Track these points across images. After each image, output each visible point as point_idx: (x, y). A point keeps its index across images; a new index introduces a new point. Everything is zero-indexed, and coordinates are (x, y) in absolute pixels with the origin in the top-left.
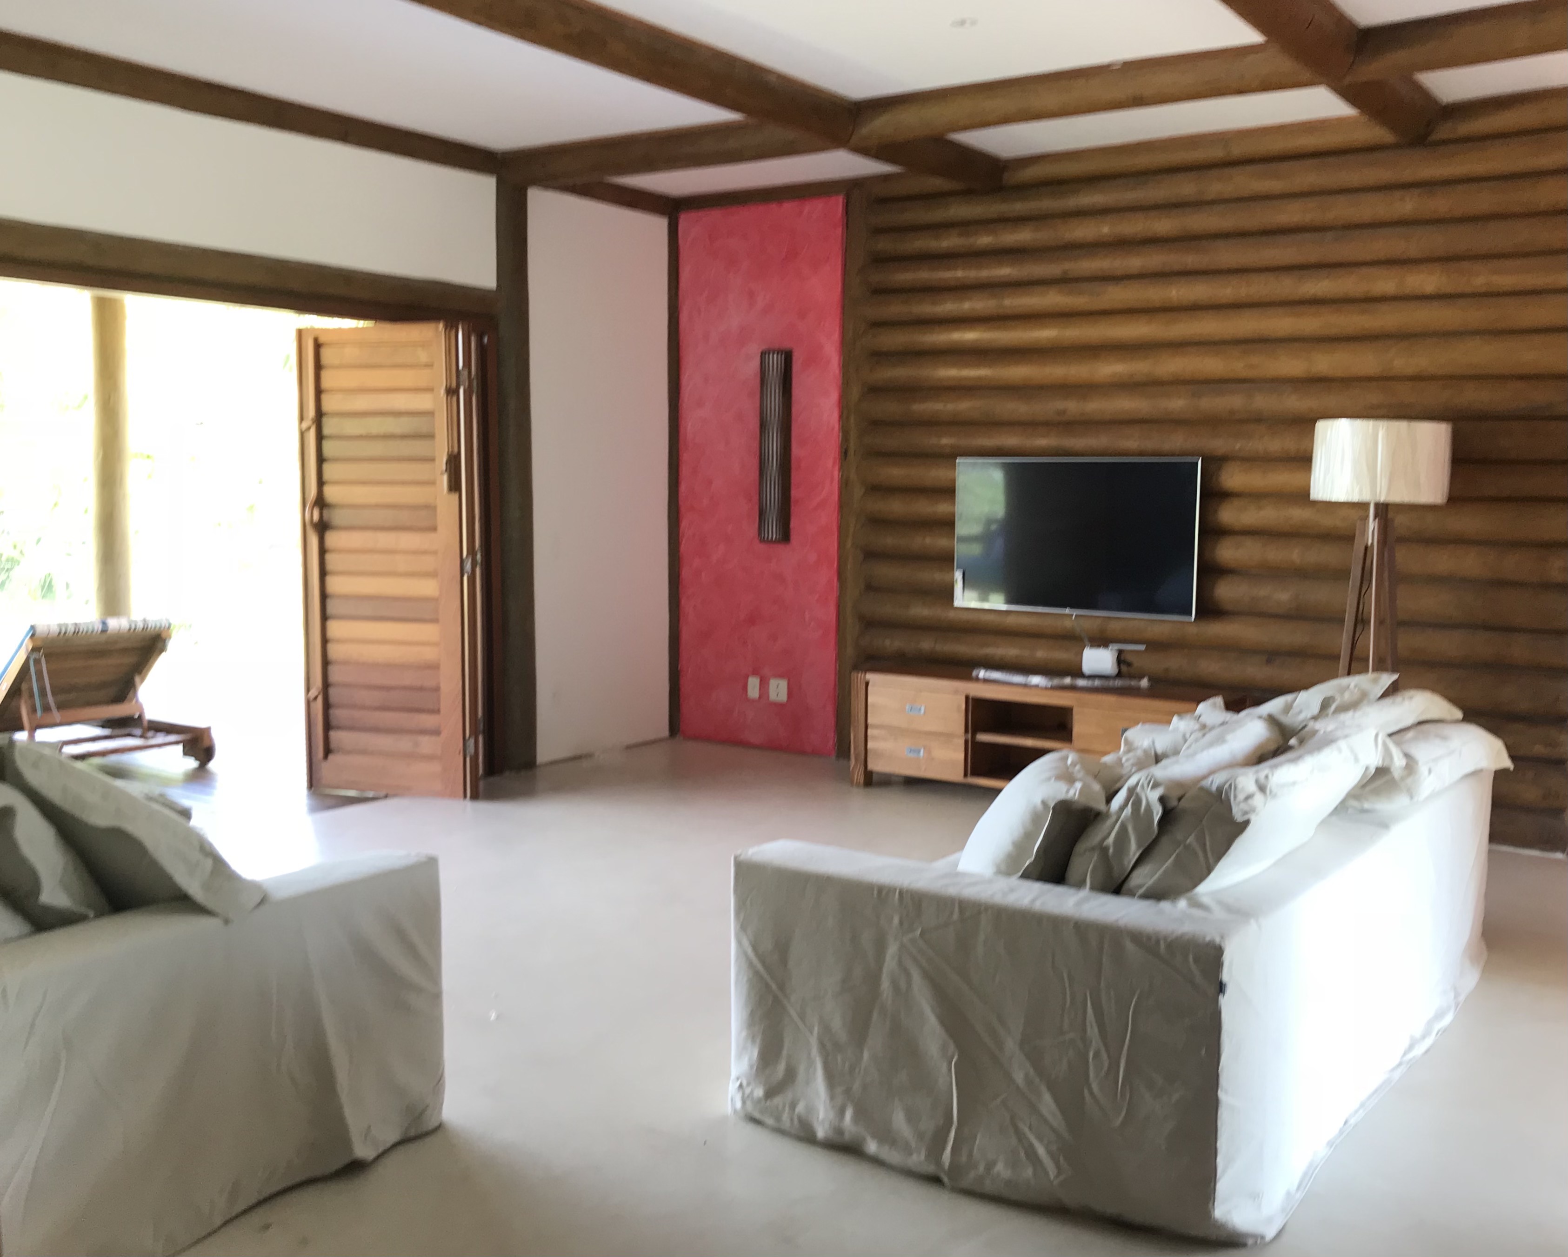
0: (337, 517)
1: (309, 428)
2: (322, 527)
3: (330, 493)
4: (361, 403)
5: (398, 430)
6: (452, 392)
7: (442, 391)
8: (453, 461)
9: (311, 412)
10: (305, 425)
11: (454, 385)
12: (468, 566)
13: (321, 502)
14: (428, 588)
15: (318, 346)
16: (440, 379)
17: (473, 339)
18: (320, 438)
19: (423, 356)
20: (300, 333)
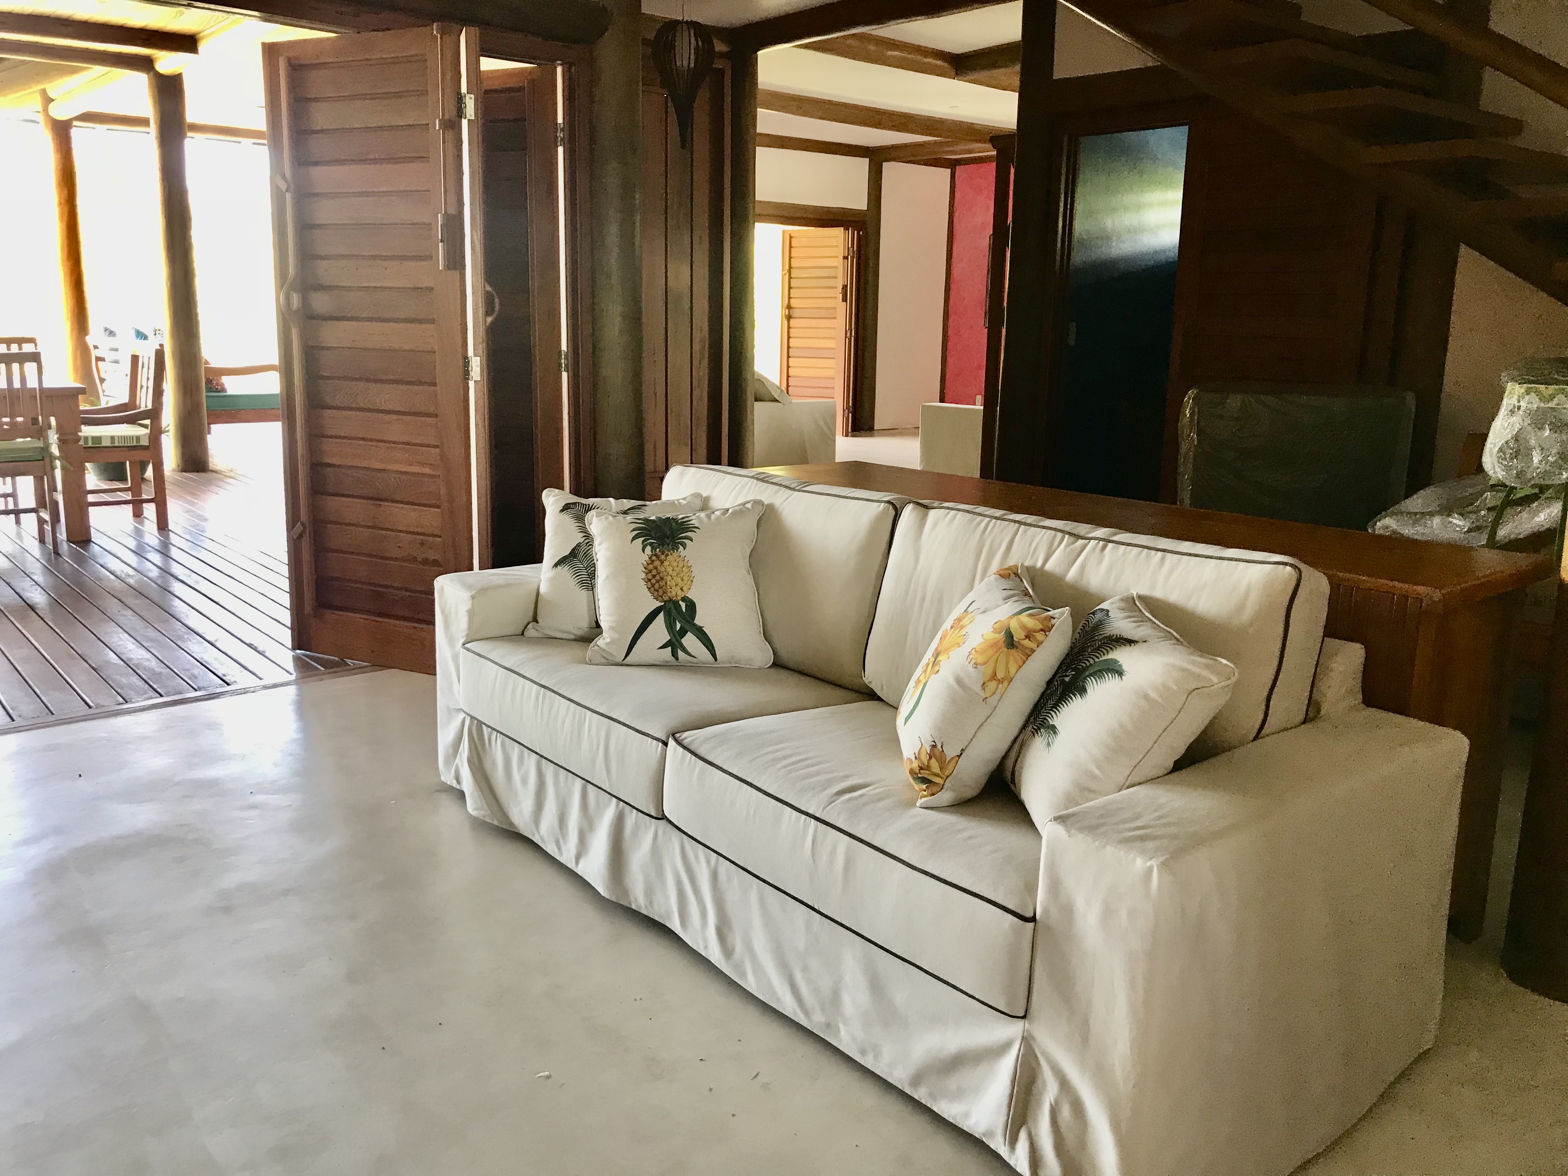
0: (795, 313)
1: (785, 274)
2: (789, 317)
3: (793, 303)
4: (808, 263)
5: (822, 275)
6: (845, 258)
7: (842, 258)
8: (845, 287)
9: (787, 268)
10: (784, 273)
11: (846, 255)
12: (848, 335)
13: (789, 307)
14: (831, 344)
15: (791, 237)
16: (840, 252)
17: (855, 232)
18: (790, 278)
19: (834, 242)
20: (784, 232)
